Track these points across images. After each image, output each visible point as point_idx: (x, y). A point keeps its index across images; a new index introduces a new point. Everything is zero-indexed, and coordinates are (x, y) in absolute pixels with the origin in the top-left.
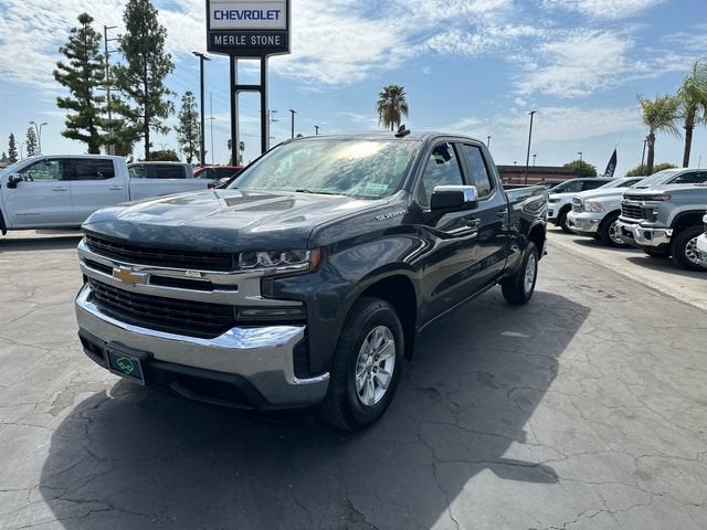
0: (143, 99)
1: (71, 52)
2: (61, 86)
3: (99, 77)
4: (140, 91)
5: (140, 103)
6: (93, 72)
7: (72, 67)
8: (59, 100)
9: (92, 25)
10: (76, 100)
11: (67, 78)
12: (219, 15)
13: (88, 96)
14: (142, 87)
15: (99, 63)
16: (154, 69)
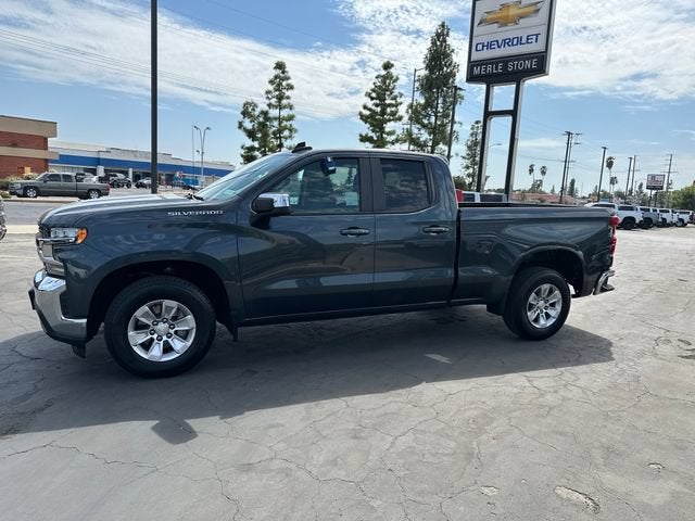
0: (433, 130)
1: (374, 95)
2: (363, 123)
3: (393, 114)
4: (430, 123)
5: (430, 134)
6: (388, 110)
7: (373, 108)
8: (361, 135)
9: (392, 70)
10: (373, 134)
11: (367, 117)
12: (480, 47)
13: (382, 130)
14: (433, 119)
15: (394, 102)
16: (445, 101)
